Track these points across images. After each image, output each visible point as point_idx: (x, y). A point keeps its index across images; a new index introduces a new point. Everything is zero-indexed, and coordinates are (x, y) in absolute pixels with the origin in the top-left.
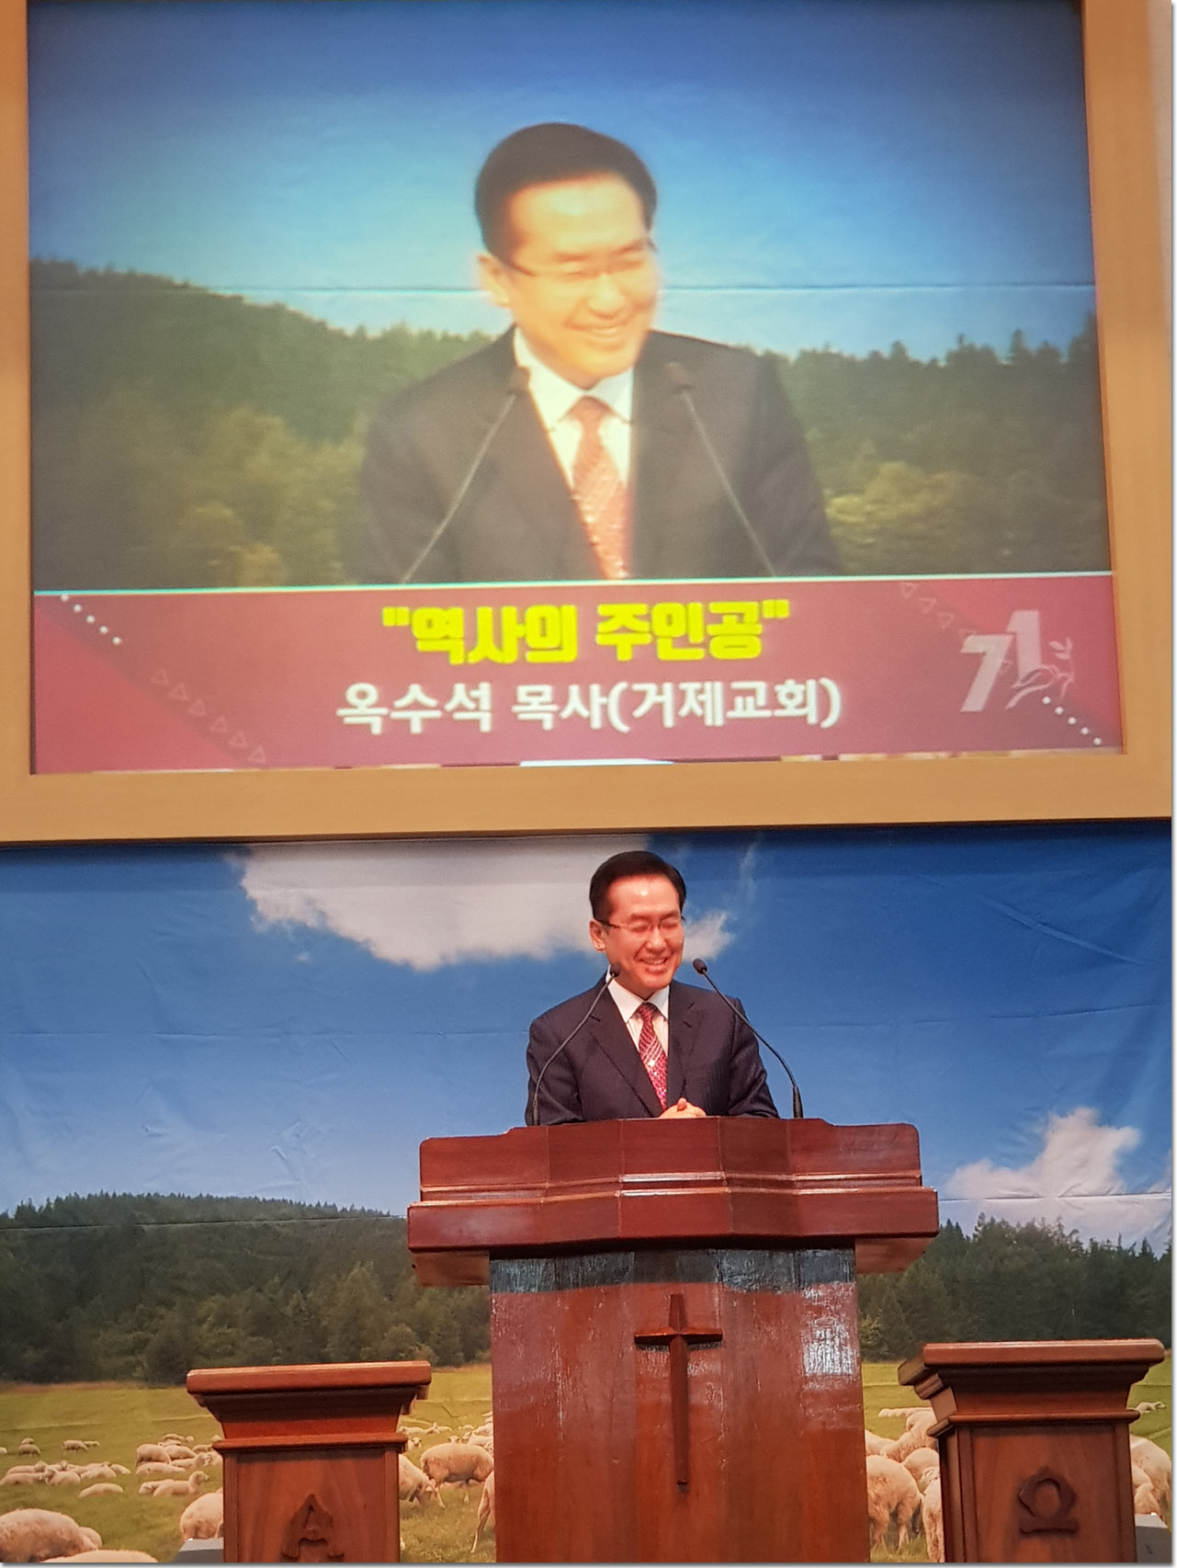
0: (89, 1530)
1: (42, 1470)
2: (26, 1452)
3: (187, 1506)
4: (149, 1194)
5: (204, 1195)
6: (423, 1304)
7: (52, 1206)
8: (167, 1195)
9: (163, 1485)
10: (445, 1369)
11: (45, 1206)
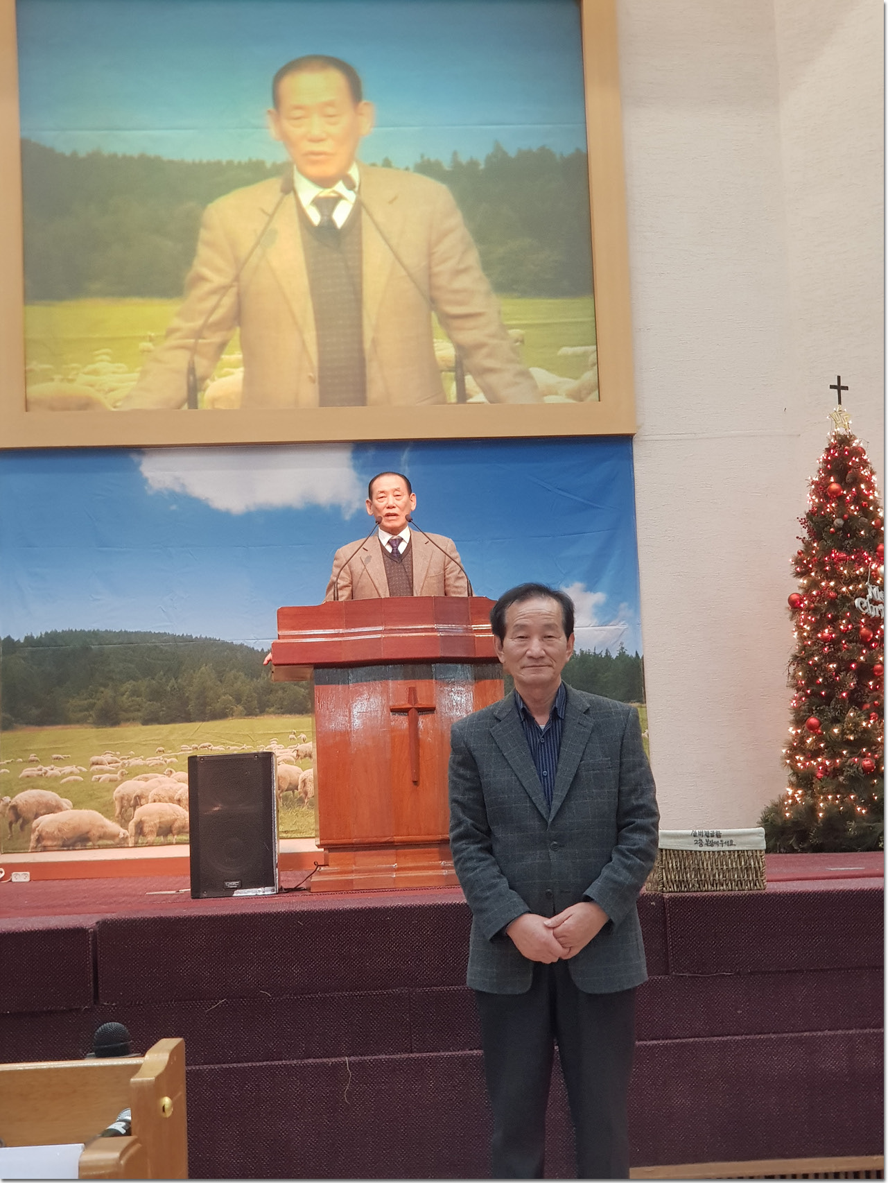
0: (67, 800)
1: (41, 770)
2: (33, 761)
3: (117, 786)
4: (94, 631)
5: (123, 630)
6: (239, 683)
7: (43, 636)
8: (104, 630)
9: (104, 776)
10: (250, 717)
11: (39, 635)
